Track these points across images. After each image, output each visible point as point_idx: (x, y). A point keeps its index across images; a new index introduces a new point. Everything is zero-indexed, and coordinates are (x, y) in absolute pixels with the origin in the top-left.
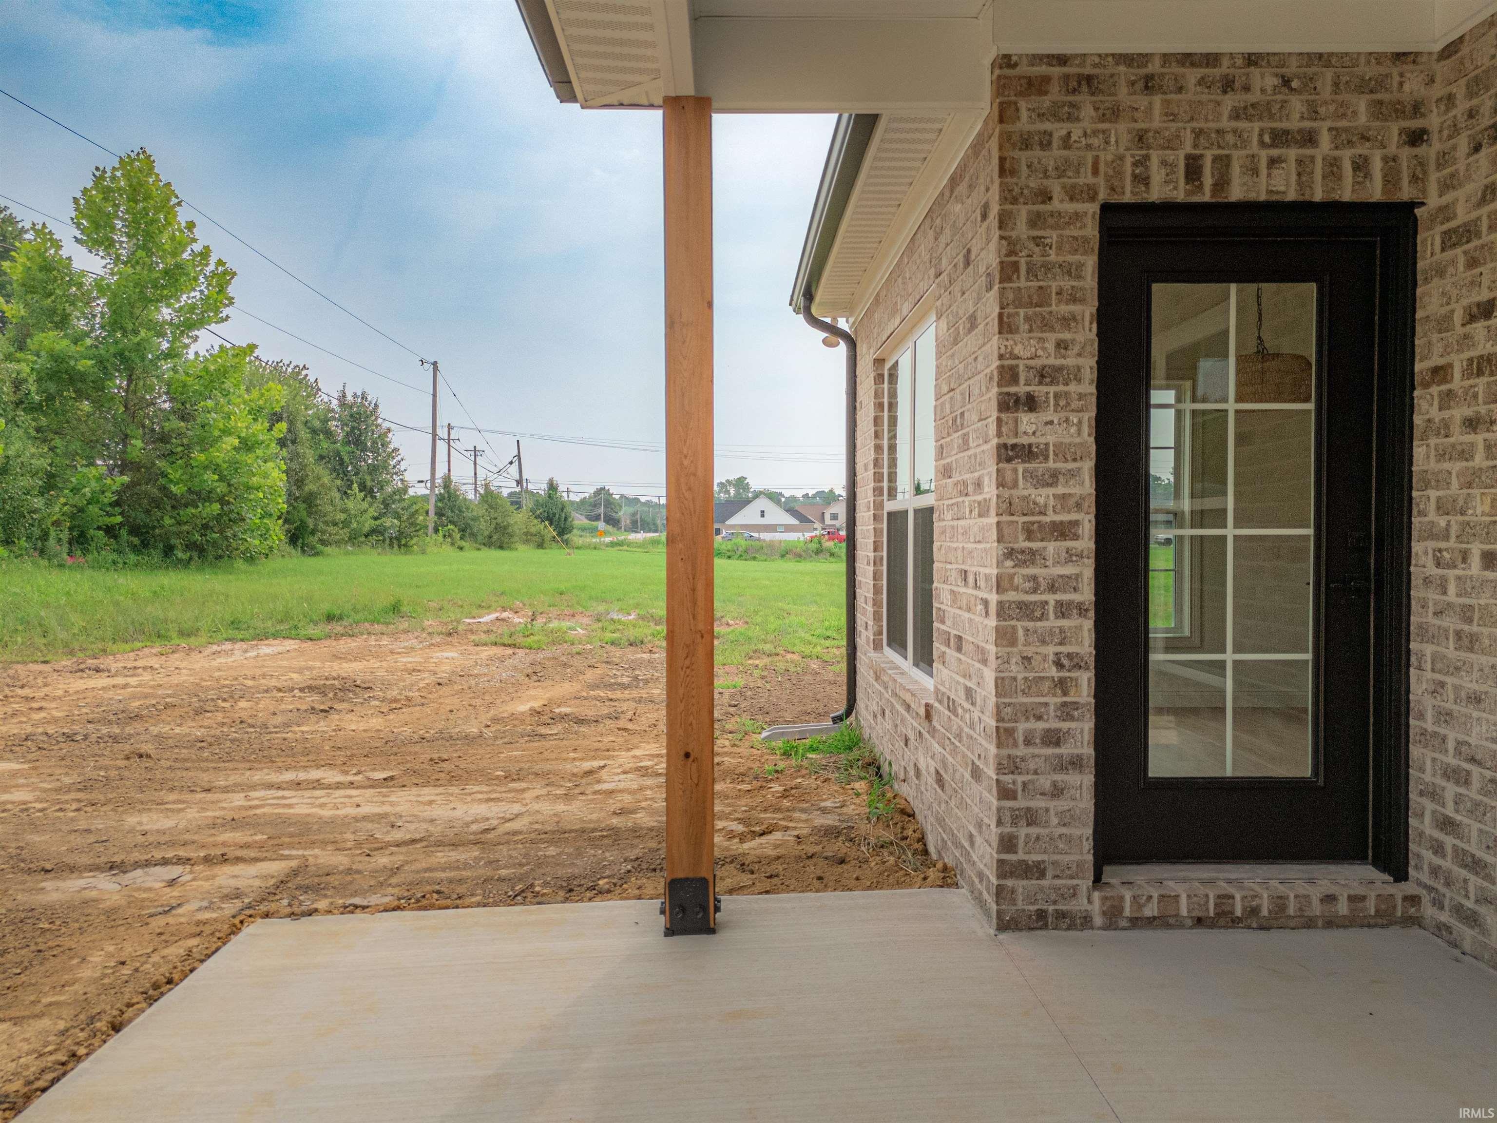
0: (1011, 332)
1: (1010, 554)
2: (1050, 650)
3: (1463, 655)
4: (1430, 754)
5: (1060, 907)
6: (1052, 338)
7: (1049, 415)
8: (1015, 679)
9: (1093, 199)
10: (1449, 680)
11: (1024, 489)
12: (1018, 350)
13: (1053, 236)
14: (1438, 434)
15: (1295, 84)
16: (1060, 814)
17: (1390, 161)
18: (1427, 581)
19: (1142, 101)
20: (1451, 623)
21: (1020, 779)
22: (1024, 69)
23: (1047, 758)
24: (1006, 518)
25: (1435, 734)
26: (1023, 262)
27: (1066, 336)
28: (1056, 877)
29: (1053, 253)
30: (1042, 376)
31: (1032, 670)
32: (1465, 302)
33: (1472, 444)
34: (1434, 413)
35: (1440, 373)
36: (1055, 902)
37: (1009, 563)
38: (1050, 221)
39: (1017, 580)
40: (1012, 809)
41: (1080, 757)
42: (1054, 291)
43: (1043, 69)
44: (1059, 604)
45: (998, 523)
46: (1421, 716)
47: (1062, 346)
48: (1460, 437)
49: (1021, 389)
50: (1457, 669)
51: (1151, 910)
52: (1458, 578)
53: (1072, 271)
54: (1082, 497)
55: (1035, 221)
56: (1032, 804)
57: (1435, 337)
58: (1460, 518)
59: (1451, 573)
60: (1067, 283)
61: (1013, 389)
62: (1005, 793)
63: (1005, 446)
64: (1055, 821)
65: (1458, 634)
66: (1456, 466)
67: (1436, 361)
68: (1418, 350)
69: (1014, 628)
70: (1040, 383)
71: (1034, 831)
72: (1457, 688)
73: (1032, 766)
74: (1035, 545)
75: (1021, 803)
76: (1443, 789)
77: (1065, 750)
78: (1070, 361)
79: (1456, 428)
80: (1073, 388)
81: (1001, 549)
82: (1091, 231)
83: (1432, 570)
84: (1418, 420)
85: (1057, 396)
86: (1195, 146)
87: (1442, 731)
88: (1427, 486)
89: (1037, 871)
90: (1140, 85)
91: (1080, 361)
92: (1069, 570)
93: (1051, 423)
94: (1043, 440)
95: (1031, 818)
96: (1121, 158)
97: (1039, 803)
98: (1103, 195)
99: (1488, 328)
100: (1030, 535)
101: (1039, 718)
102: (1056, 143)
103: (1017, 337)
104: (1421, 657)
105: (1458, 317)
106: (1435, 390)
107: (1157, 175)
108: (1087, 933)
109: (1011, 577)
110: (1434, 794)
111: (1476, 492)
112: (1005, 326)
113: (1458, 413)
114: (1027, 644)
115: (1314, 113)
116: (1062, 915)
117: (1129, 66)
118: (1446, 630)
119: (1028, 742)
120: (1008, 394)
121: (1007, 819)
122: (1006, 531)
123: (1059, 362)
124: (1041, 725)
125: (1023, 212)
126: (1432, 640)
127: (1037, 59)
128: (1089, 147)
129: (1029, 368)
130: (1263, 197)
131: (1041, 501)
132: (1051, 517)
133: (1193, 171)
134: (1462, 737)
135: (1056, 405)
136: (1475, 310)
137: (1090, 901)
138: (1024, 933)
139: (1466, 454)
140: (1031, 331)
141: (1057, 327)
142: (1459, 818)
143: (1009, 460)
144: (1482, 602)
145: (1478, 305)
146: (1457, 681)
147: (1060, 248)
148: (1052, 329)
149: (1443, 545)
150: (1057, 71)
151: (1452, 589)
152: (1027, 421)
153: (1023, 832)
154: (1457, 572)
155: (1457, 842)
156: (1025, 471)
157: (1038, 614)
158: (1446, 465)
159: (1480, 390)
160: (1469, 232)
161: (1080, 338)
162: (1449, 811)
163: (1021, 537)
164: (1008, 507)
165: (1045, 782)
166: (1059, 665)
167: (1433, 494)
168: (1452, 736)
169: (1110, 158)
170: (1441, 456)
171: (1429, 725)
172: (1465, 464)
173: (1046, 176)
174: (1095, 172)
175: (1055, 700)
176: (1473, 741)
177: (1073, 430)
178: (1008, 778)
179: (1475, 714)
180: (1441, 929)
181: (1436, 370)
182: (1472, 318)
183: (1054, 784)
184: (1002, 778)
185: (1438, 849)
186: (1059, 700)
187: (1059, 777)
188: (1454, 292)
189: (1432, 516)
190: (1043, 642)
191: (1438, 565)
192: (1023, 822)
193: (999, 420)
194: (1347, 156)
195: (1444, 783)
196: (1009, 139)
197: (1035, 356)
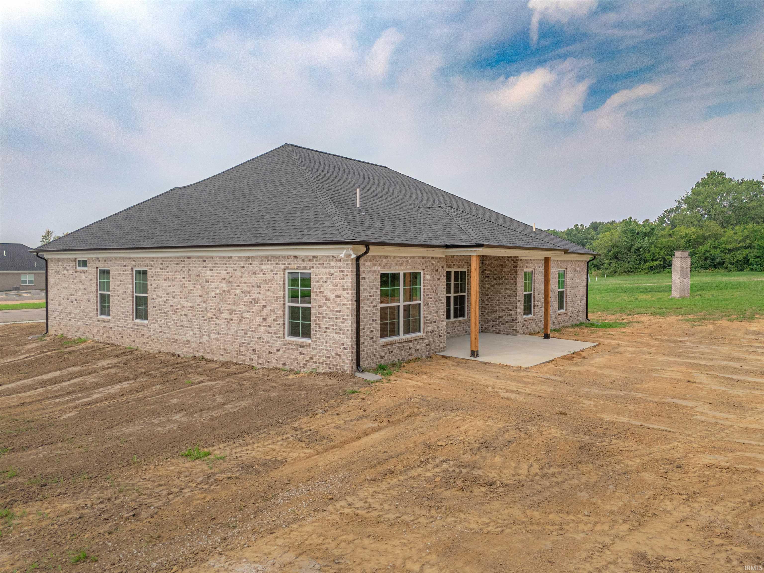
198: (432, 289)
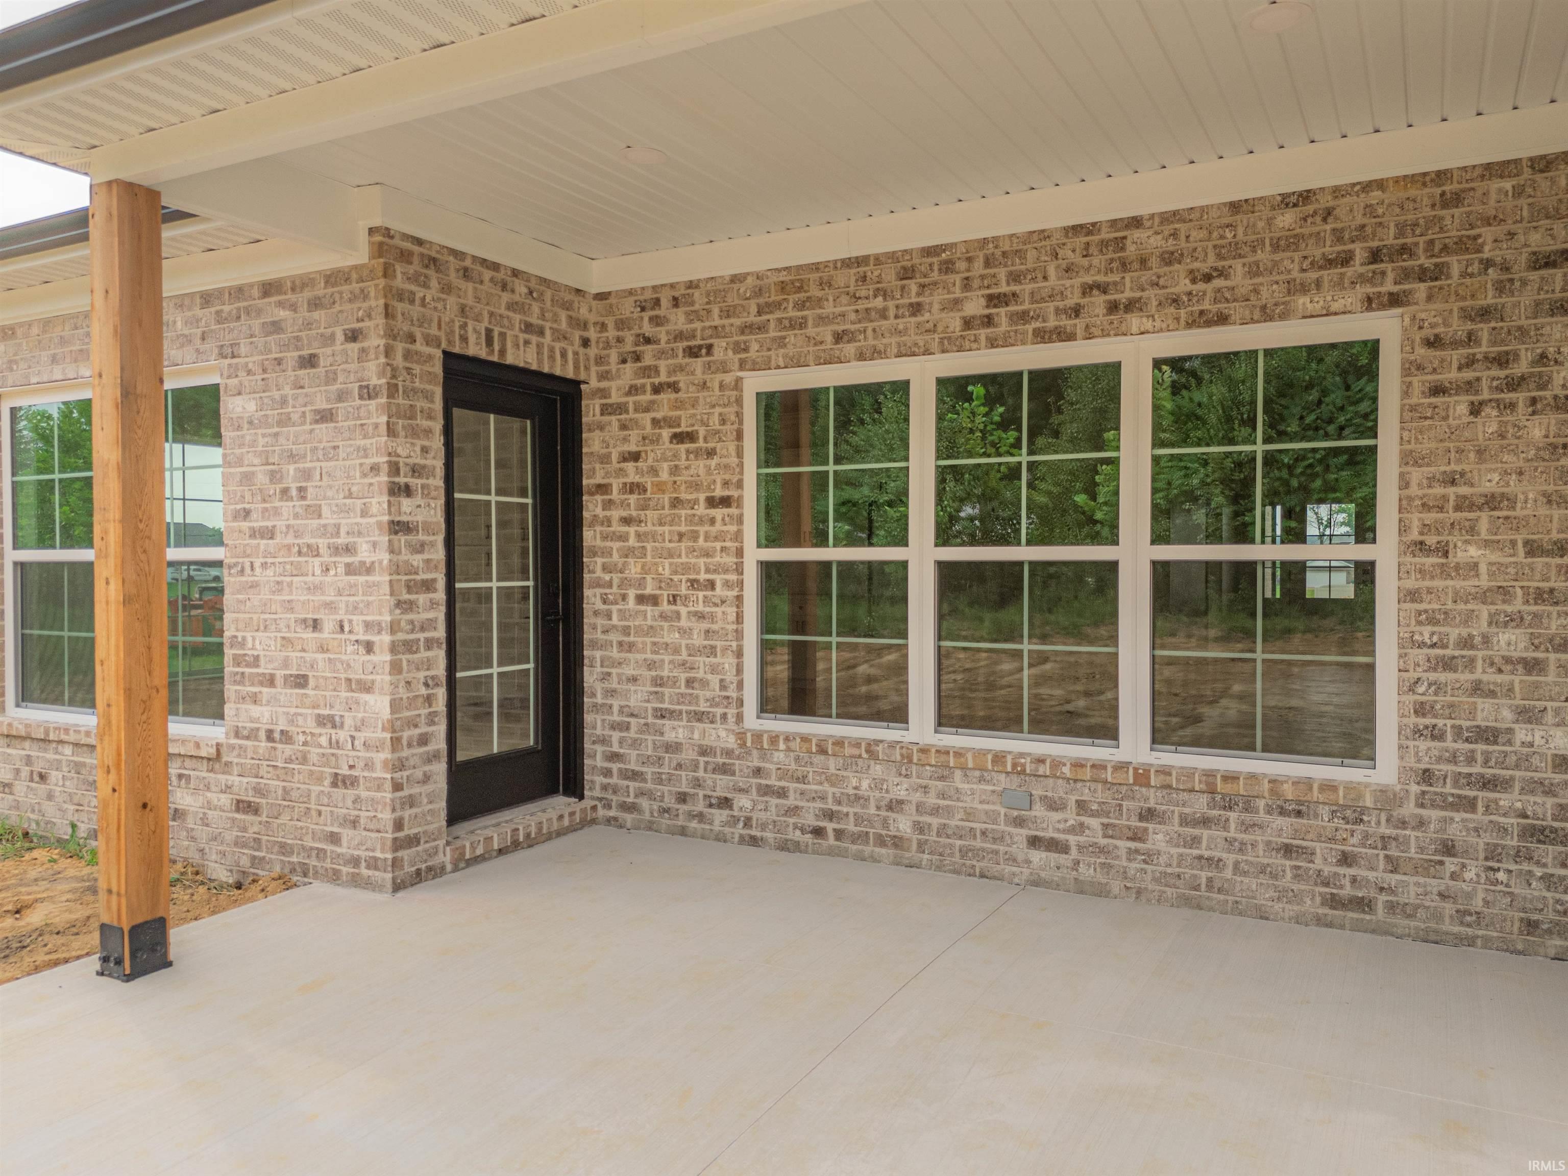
0: (394, 436)
1: (399, 604)
2: (421, 675)
3: (623, 655)
4: (599, 718)
5: (429, 864)
6: (419, 443)
7: (418, 500)
8: (401, 699)
9: (439, 346)
10: (614, 671)
11: (405, 556)
12: (400, 450)
13: (417, 369)
14: (602, 524)
15: (535, 295)
16: (428, 795)
17: (576, 354)
18: (596, 613)
19: (462, 284)
20: (614, 637)
21: (405, 774)
22: (397, 242)
23: (421, 755)
24: (395, 577)
25: (603, 705)
26: (400, 384)
27: (426, 443)
28: (426, 842)
29: (417, 380)
30: (414, 471)
31: (412, 691)
32: (619, 449)
33: (627, 533)
34: (599, 511)
35: (603, 488)
36: (426, 861)
37: (398, 611)
38: (415, 357)
39: (403, 624)
40: (401, 798)
41: (438, 751)
42: (418, 409)
43: (407, 245)
44: (427, 640)
45: (391, 581)
46: (593, 695)
47: (425, 450)
48: (617, 528)
49: (402, 480)
50: (620, 663)
51: (480, 851)
52: (620, 610)
53: (429, 397)
54: (438, 562)
55: (407, 355)
56: (413, 791)
57: (598, 466)
58: (620, 575)
59: (614, 608)
60: (426, 405)
61: (397, 480)
62: (397, 787)
63: (393, 522)
64: (425, 801)
65: (620, 644)
66: (616, 545)
67: (598, 480)
68: (584, 472)
69: (401, 660)
70: (413, 476)
71: (414, 811)
72: (619, 675)
73: (412, 763)
74: (413, 597)
75: (406, 792)
76: (611, 736)
77: (430, 748)
78: (429, 462)
79: (615, 523)
80: (431, 481)
81: (393, 601)
82: (437, 368)
83: (600, 606)
84: (585, 514)
85: (423, 487)
86: (490, 323)
87: (609, 702)
88: (595, 554)
89: (414, 841)
90: (461, 272)
91: (434, 462)
92: (431, 615)
93: (419, 506)
94: (415, 519)
95: (411, 802)
96: (453, 321)
97: (416, 790)
98: (444, 345)
99: (637, 468)
100: (409, 590)
101: (416, 726)
102: (417, 302)
103: (398, 440)
104: (592, 659)
105: (615, 457)
106: (599, 498)
107: (472, 338)
108: (444, 878)
109: (399, 621)
110: (604, 741)
111: (631, 560)
112: (391, 431)
113: (616, 514)
114: (409, 671)
115: (543, 317)
116: (430, 869)
117: (456, 258)
118: (611, 642)
119: (410, 745)
120: (394, 483)
121: (398, 806)
122: (395, 587)
123: (423, 462)
124: (417, 731)
125: (400, 347)
126: (601, 648)
127: (406, 237)
128: (435, 308)
129: (407, 464)
130: (522, 365)
131: (415, 564)
132: (422, 576)
133: (489, 341)
134: (623, 703)
135: (423, 493)
136: (627, 455)
137: (445, 855)
138: (410, 889)
139: (623, 538)
140: (406, 437)
141: (421, 436)
142: (622, 751)
143: (396, 533)
144: (637, 623)
145: (629, 453)
146: (619, 671)
147: (421, 378)
148: (419, 438)
149: (608, 591)
150: (416, 249)
151: (615, 617)
152: (407, 504)
153: (407, 813)
154: (618, 607)
155: (622, 766)
156: (406, 541)
157: (414, 649)
158: (609, 544)
159: (632, 502)
160: (620, 408)
161: (435, 447)
162: (616, 748)
163: (404, 591)
164: (396, 569)
165: (419, 774)
166: (426, 685)
167: (599, 561)
168: (616, 704)
169: (447, 319)
170: (605, 538)
171: (599, 700)
172: (622, 544)
173: (413, 325)
174: (440, 328)
175: (424, 712)
176: (632, 703)
177: (432, 512)
178: (397, 775)
179: (633, 688)
180: (609, 821)
181: (599, 486)
182: (625, 460)
183: (425, 774)
184: (395, 775)
185: (607, 773)
186: (427, 711)
187: (427, 768)
188: (612, 442)
189: (599, 573)
190: (418, 669)
191: (605, 602)
192: (407, 807)
193: (389, 502)
194: (558, 346)
195: (611, 733)
196: (391, 291)
197: (409, 457)
198: (274, 477)
